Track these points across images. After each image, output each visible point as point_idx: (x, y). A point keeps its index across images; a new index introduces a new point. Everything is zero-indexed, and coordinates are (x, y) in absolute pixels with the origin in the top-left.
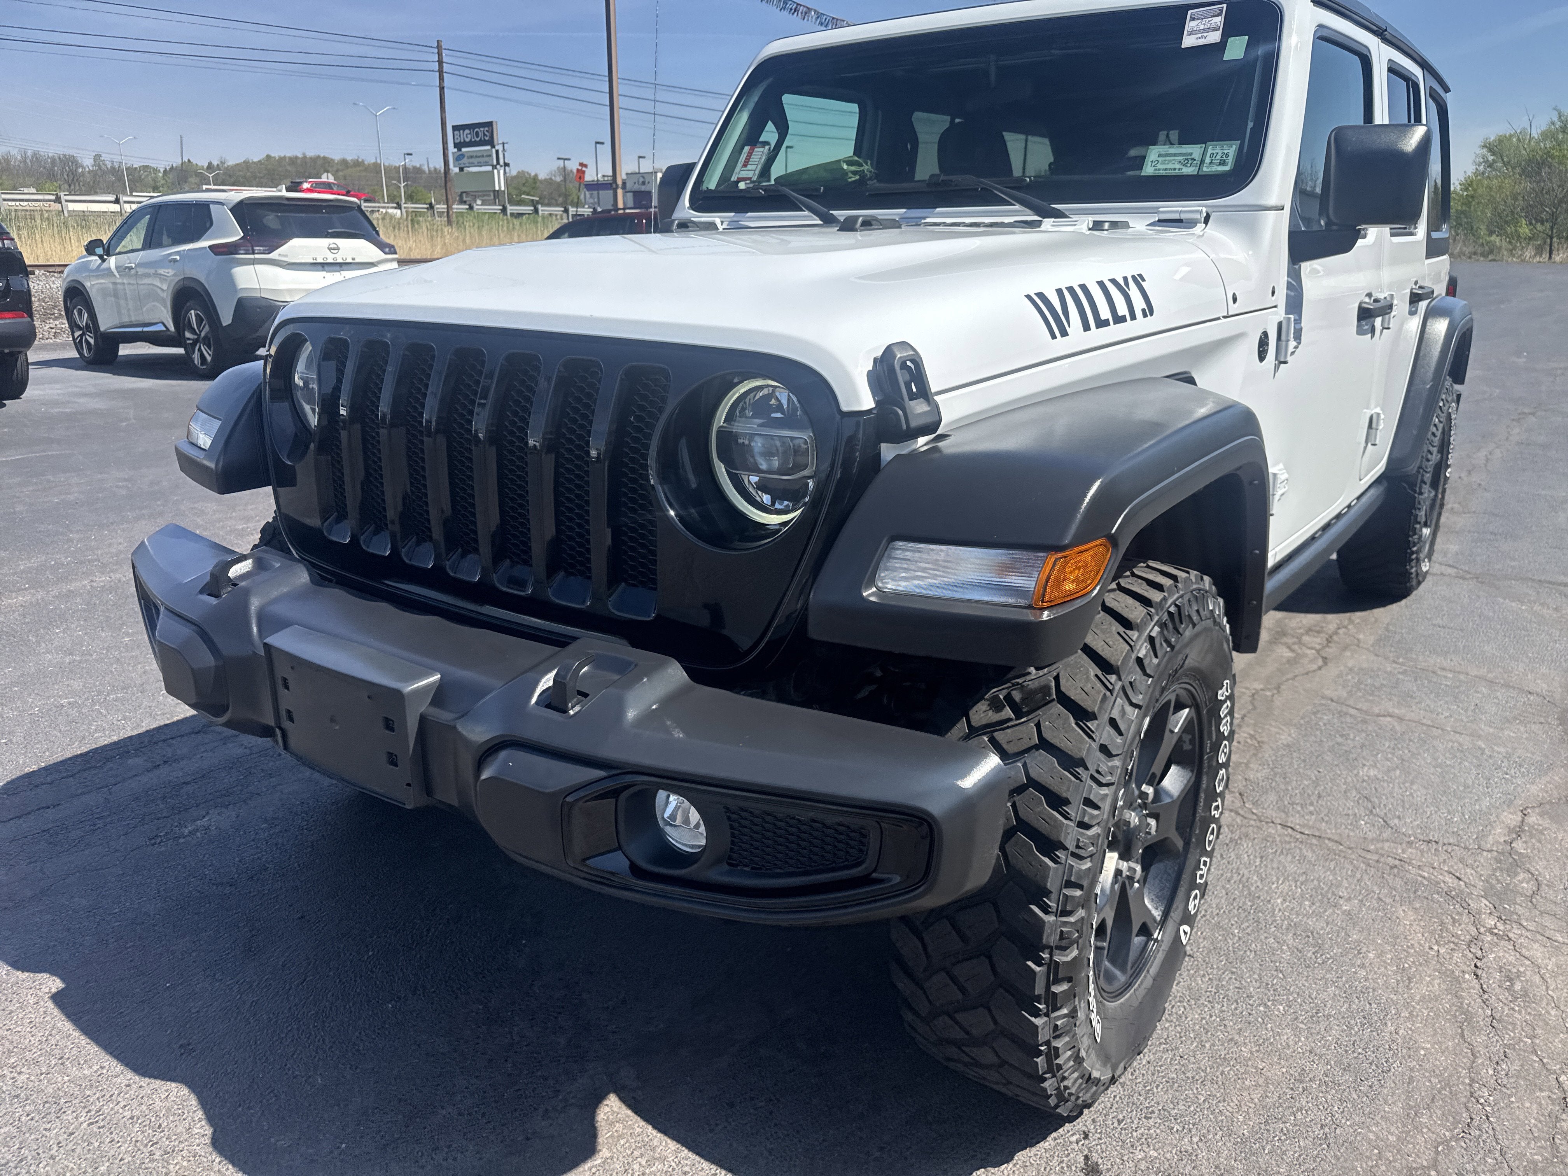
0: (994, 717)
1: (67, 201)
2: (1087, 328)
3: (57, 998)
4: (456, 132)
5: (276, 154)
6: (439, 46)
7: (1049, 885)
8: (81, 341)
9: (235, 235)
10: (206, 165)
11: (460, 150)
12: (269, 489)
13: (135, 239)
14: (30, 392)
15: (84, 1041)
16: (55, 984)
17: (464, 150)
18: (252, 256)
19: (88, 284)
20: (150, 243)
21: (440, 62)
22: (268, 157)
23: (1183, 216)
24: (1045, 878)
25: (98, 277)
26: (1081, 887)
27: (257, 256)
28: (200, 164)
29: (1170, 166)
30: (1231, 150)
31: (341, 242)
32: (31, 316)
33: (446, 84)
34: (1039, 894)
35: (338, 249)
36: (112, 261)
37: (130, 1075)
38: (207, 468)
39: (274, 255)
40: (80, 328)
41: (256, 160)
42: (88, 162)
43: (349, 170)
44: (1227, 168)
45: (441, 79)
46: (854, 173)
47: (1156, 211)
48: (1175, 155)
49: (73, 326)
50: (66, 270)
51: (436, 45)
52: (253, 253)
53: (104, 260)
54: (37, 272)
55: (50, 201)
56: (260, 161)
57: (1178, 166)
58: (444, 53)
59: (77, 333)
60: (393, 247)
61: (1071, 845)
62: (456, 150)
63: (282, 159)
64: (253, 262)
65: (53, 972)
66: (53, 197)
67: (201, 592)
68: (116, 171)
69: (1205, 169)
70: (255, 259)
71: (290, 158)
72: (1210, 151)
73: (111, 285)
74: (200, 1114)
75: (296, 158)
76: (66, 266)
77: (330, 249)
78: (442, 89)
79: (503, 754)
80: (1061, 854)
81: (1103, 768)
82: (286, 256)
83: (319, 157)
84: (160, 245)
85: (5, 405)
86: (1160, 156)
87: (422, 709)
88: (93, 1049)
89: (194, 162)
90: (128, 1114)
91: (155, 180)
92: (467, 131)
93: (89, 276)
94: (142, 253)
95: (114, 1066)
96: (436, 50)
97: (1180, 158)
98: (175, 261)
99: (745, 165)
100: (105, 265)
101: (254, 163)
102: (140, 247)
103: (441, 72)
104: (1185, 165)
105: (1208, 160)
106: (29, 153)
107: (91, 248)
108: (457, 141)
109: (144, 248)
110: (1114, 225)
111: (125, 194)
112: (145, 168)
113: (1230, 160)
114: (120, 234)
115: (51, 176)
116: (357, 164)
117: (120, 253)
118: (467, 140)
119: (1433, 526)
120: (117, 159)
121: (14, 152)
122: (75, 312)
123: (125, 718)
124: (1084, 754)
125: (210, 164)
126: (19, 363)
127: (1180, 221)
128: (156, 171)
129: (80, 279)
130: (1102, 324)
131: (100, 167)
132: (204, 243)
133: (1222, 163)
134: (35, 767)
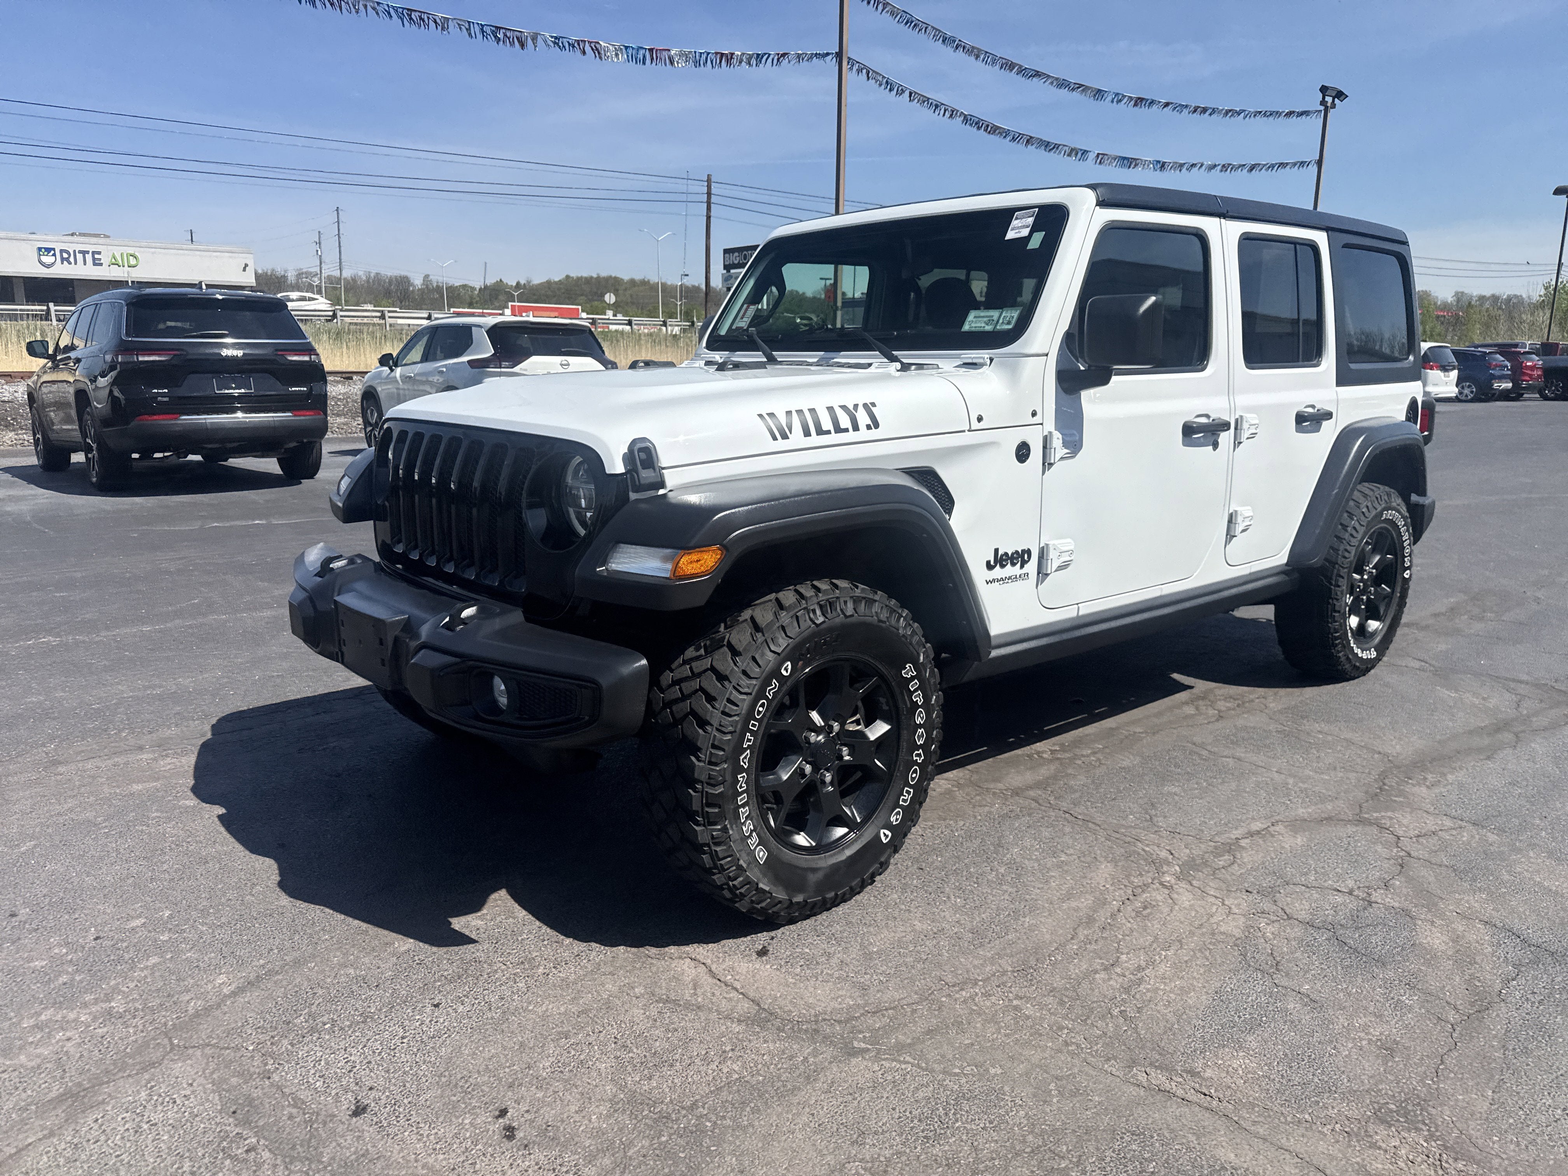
0: (695, 654)
1: (390, 317)
2: (807, 433)
3: (220, 817)
4: (727, 255)
5: (574, 274)
6: (709, 181)
7: (699, 744)
8: (370, 435)
9: (488, 351)
10: (514, 284)
11: (728, 271)
12: (372, 522)
13: (416, 354)
14: (321, 474)
15: (228, 836)
16: (222, 811)
17: (732, 271)
18: (499, 370)
19: (379, 389)
20: (425, 358)
21: (709, 194)
22: (568, 277)
23: (975, 361)
24: (697, 740)
25: (386, 383)
26: (723, 750)
27: (503, 370)
28: (510, 284)
29: (979, 325)
30: (1013, 314)
31: (571, 359)
32: (326, 414)
33: (712, 214)
34: (695, 750)
35: (568, 365)
36: (398, 371)
37: (247, 852)
38: (337, 505)
39: (516, 369)
40: (371, 425)
41: (557, 279)
42: (418, 282)
43: (636, 288)
44: (1010, 327)
45: (709, 209)
46: (805, 325)
47: (958, 357)
48: (983, 317)
49: (366, 423)
50: (367, 376)
51: (706, 179)
52: (500, 367)
53: (392, 370)
54: (355, 378)
55: (376, 317)
56: (560, 281)
57: (983, 325)
58: (713, 185)
59: (369, 429)
60: (615, 363)
61: (715, 723)
62: (725, 271)
63: (579, 279)
64: (500, 374)
65: (222, 806)
66: (379, 314)
67: (316, 575)
68: (439, 289)
69: (998, 327)
70: (501, 372)
71: (586, 278)
72: (1004, 314)
73: (395, 390)
74: (277, 872)
75: (592, 278)
76: (367, 373)
77: (562, 365)
78: (709, 218)
79: (423, 651)
80: (708, 728)
81: (742, 683)
82: (526, 370)
83: (611, 277)
84: (435, 359)
85: (301, 483)
86: (975, 317)
87: (396, 633)
88: (232, 840)
89: (505, 281)
90: (240, 867)
91: (471, 297)
92: (736, 254)
93: (381, 383)
94: (419, 365)
95: (239, 847)
96: (706, 184)
97: (985, 319)
98: (442, 372)
99: (742, 318)
100: (393, 374)
101: (556, 283)
102: (419, 360)
103: (709, 204)
104: (987, 324)
105: (1001, 321)
106: (372, 275)
107: (385, 360)
108: (727, 263)
109: (422, 361)
110: (920, 366)
111: (441, 309)
112: (464, 286)
113: (1014, 322)
114: (408, 348)
115: (388, 294)
116: (644, 283)
117: (405, 365)
118: (736, 262)
119: (1388, 621)
120: (440, 279)
121: (361, 273)
122: (369, 411)
123: (309, 686)
124: (727, 673)
125: (518, 283)
126: (315, 451)
127: (975, 364)
128: (473, 289)
129: (374, 385)
130: (820, 432)
131: (427, 286)
132: (465, 359)
133: (1009, 323)
134: (246, 708)
